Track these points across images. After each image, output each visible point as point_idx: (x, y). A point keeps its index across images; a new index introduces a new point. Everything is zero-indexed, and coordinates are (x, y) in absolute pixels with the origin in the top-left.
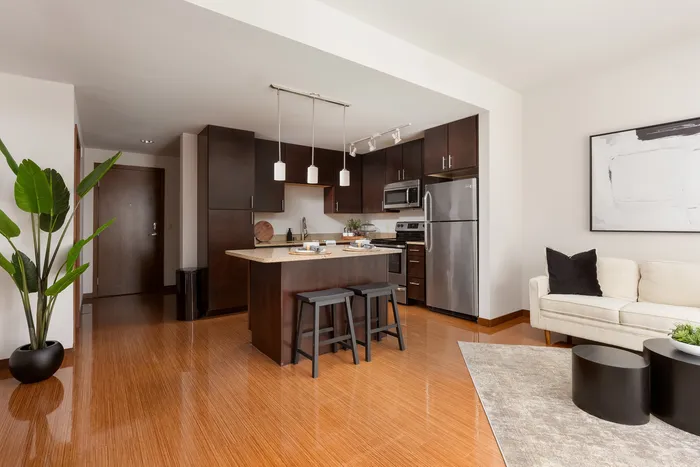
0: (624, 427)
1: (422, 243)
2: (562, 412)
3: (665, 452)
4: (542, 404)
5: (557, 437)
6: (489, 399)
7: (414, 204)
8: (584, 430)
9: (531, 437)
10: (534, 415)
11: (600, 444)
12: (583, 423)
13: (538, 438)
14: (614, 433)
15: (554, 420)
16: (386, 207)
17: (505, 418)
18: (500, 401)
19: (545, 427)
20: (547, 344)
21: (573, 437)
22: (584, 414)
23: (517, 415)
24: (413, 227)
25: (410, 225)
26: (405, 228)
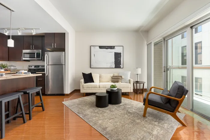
0: (106, 108)
1: (44, 73)
2: (96, 110)
3: (113, 109)
4: (91, 110)
5: (98, 115)
6: (80, 114)
7: (39, 59)
8: (101, 112)
9: (94, 118)
10: (91, 113)
11: (105, 113)
12: (100, 110)
13: (95, 117)
14: (106, 110)
15: (95, 112)
16: (24, 59)
17: (86, 117)
18: (82, 113)
19: (95, 114)
20: (84, 96)
21: (101, 114)
22: (99, 108)
23: (88, 114)
24: (37, 67)
25: (35, 67)
26: (33, 68)
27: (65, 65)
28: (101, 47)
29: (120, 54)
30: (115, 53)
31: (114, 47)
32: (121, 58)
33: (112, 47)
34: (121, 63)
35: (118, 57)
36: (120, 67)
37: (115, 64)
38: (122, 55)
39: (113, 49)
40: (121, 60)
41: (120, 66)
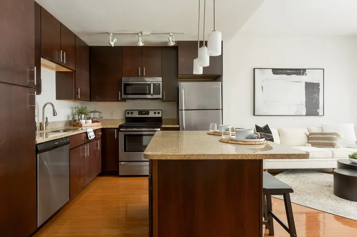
7: (158, 96)
16: (125, 97)
24: (144, 114)
25: (141, 112)
26: (136, 115)
27: (222, 109)
28: (276, 71)
29: (318, 85)
30: (306, 83)
31: (304, 70)
32: (318, 95)
33: (299, 72)
34: (319, 105)
35: (314, 93)
36: (317, 114)
37: (306, 106)
38: (321, 87)
39: (303, 75)
40: (319, 99)
41: (318, 111)
